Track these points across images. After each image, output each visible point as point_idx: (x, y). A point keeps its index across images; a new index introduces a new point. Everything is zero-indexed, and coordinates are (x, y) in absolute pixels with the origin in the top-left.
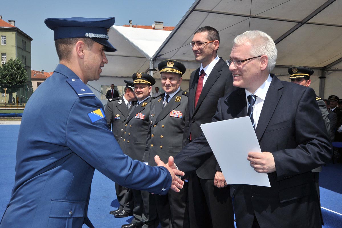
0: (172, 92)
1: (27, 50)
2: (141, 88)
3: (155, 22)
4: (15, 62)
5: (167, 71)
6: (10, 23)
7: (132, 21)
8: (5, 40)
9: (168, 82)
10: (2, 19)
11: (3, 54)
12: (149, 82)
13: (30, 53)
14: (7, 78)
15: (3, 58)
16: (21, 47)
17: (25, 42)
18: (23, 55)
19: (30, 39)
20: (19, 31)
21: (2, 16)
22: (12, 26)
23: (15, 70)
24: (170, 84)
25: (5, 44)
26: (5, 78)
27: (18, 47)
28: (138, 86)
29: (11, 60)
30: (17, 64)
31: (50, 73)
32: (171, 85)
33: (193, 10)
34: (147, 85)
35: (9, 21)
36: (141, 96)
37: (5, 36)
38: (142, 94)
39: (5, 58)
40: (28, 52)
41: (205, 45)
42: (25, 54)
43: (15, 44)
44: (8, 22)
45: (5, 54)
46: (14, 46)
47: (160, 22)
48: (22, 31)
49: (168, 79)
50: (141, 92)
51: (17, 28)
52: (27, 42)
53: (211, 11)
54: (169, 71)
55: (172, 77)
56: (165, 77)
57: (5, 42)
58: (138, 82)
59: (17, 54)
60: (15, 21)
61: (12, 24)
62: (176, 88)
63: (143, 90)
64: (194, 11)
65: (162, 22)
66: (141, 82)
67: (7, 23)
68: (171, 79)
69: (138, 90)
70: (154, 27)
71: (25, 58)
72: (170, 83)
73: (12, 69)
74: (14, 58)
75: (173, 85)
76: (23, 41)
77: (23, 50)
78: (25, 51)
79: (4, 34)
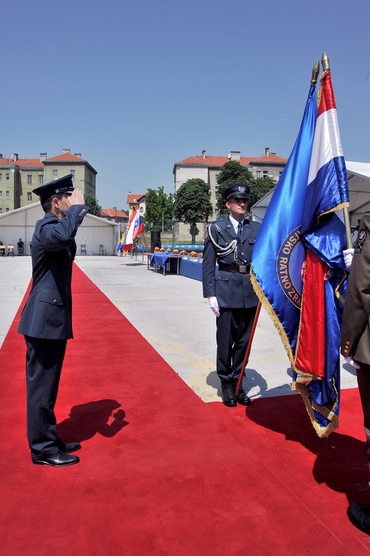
1: (93, 185)
3: (231, 152)
6: (77, 156)
7: (205, 151)
10: (69, 153)
13: (95, 188)
16: (88, 182)
17: (91, 177)
18: (90, 191)
19: (95, 173)
21: (70, 150)
31: (108, 209)
35: (75, 154)
37: (74, 171)
40: (94, 187)
42: (91, 189)
43: (83, 179)
44: (75, 156)
46: (83, 181)
47: (236, 152)
51: (87, 162)
52: (93, 176)
59: (86, 190)
60: (81, 154)
65: (239, 152)
70: (231, 158)
76: (90, 175)
77: (90, 184)
78: (91, 186)
79: (73, 168)
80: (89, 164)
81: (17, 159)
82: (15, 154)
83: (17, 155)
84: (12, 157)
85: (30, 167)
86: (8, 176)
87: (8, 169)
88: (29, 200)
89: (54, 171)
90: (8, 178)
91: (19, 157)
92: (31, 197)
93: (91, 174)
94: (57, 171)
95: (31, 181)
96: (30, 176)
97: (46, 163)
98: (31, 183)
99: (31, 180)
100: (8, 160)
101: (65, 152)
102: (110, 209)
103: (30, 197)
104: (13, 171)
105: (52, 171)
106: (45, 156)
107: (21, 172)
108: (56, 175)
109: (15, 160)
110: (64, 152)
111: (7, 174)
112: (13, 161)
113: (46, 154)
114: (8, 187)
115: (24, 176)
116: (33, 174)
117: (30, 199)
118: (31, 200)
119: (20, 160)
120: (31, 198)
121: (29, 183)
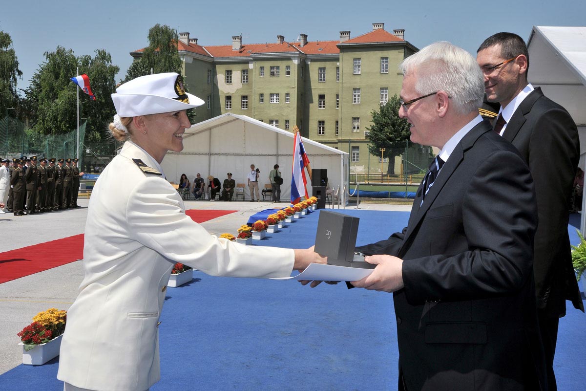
6: (396, 34)
8: (387, 65)
10: (383, 29)
11: (382, 89)
14: (386, 129)
15: (383, 95)
20: (410, 47)
21: (384, 24)
22: (398, 39)
25: (386, 71)
26: (383, 130)
29: (395, 99)
35: (395, 31)
37: (387, 58)
39: (386, 95)
44: (393, 33)
45: (386, 89)
51: (407, 43)
57: (387, 68)
60: (404, 31)
61: (400, 37)
67: (390, 35)
79: (385, 54)
81: (306, 43)
82: (302, 35)
83: (305, 36)
84: (299, 40)
85: (322, 54)
86: (289, 70)
87: (289, 59)
88: (320, 107)
89: (355, 59)
90: (288, 73)
91: (308, 39)
92: (324, 102)
94: (359, 59)
95: (324, 77)
96: (322, 70)
97: (344, 48)
98: (324, 80)
99: (324, 75)
100: (291, 45)
101: (376, 28)
103: (322, 103)
104: (296, 62)
105: (351, 61)
106: (348, 35)
107: (309, 63)
108: (359, 66)
109: (302, 44)
110: (374, 28)
111: (288, 67)
112: (299, 45)
113: (350, 32)
114: (289, 87)
115: (314, 69)
116: (328, 65)
117: (322, 105)
118: (324, 107)
119: (310, 43)
120: (324, 104)
121: (321, 80)
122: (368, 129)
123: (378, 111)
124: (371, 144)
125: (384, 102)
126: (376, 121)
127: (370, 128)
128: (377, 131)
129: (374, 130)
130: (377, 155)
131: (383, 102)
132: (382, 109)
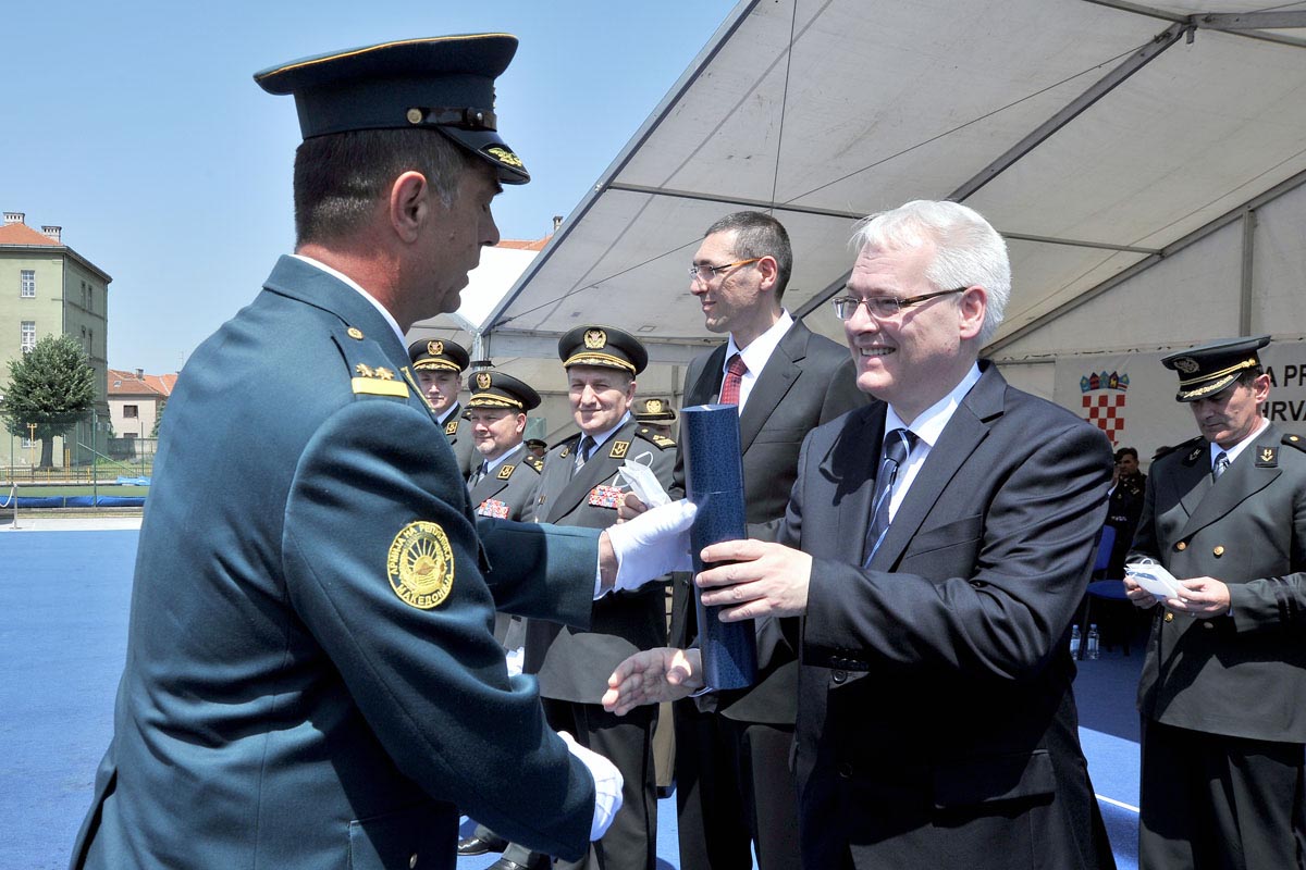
0: (602, 429)
1: (96, 310)
2: (489, 419)
4: (58, 346)
5: (585, 362)
6: (47, 233)
8: (32, 284)
9: (588, 395)
10: (23, 223)
11: (24, 323)
12: (515, 402)
13: (104, 319)
14: (38, 391)
15: (26, 334)
16: (79, 303)
17: (90, 289)
18: (83, 327)
19: (105, 280)
20: (74, 256)
21: (24, 214)
22: (51, 241)
23: (60, 370)
24: (594, 404)
25: (32, 294)
26: (31, 392)
27: (68, 304)
28: (481, 414)
29: (48, 341)
30: (67, 352)
32: (598, 406)
33: (608, 186)
34: (507, 411)
35: (45, 229)
36: (489, 445)
37: (32, 272)
38: (491, 440)
39: (32, 334)
40: (101, 318)
41: (723, 276)
42: (89, 322)
43: (59, 295)
44: (41, 231)
45: (33, 323)
46: (58, 300)
48: (81, 257)
49: (588, 388)
50: (488, 434)
51: (69, 248)
52: (96, 289)
53: (659, 188)
54: (592, 361)
55: (601, 381)
56: (579, 380)
57: (32, 289)
58: (479, 403)
59: (67, 324)
60: (61, 229)
61: (54, 237)
62: (617, 416)
63: (495, 426)
64: (611, 188)
66: (490, 403)
67: (38, 233)
68: (598, 386)
69: (480, 427)
71: (91, 335)
72: (594, 400)
73: (54, 367)
74: (57, 334)
75: (605, 406)
76: (84, 285)
77: (83, 310)
78: (90, 313)
79: (29, 264)
80: (76, 254)
93: (88, 283)
101: (10, 220)
102: (167, 376)
110: (7, 221)
122: (4, 390)
123: (20, 359)
124: (9, 417)
125: (30, 345)
126: (20, 379)
127: (8, 387)
128: (20, 394)
129: (16, 392)
130: (21, 436)
131: (28, 345)
132: (27, 358)
